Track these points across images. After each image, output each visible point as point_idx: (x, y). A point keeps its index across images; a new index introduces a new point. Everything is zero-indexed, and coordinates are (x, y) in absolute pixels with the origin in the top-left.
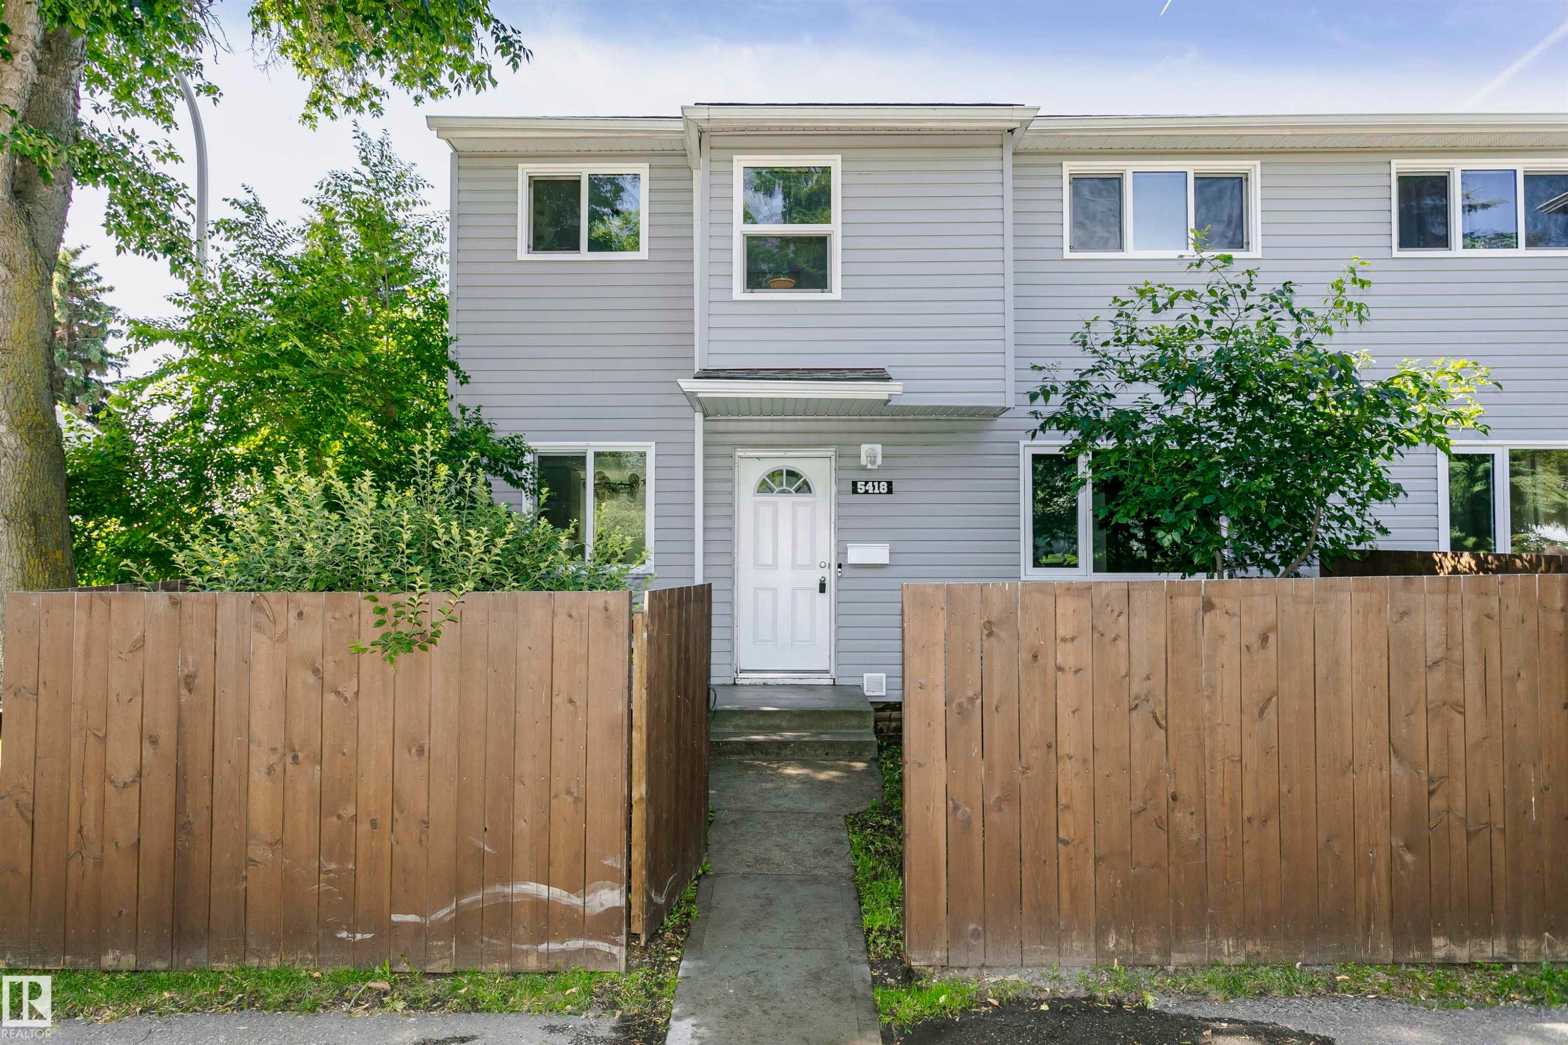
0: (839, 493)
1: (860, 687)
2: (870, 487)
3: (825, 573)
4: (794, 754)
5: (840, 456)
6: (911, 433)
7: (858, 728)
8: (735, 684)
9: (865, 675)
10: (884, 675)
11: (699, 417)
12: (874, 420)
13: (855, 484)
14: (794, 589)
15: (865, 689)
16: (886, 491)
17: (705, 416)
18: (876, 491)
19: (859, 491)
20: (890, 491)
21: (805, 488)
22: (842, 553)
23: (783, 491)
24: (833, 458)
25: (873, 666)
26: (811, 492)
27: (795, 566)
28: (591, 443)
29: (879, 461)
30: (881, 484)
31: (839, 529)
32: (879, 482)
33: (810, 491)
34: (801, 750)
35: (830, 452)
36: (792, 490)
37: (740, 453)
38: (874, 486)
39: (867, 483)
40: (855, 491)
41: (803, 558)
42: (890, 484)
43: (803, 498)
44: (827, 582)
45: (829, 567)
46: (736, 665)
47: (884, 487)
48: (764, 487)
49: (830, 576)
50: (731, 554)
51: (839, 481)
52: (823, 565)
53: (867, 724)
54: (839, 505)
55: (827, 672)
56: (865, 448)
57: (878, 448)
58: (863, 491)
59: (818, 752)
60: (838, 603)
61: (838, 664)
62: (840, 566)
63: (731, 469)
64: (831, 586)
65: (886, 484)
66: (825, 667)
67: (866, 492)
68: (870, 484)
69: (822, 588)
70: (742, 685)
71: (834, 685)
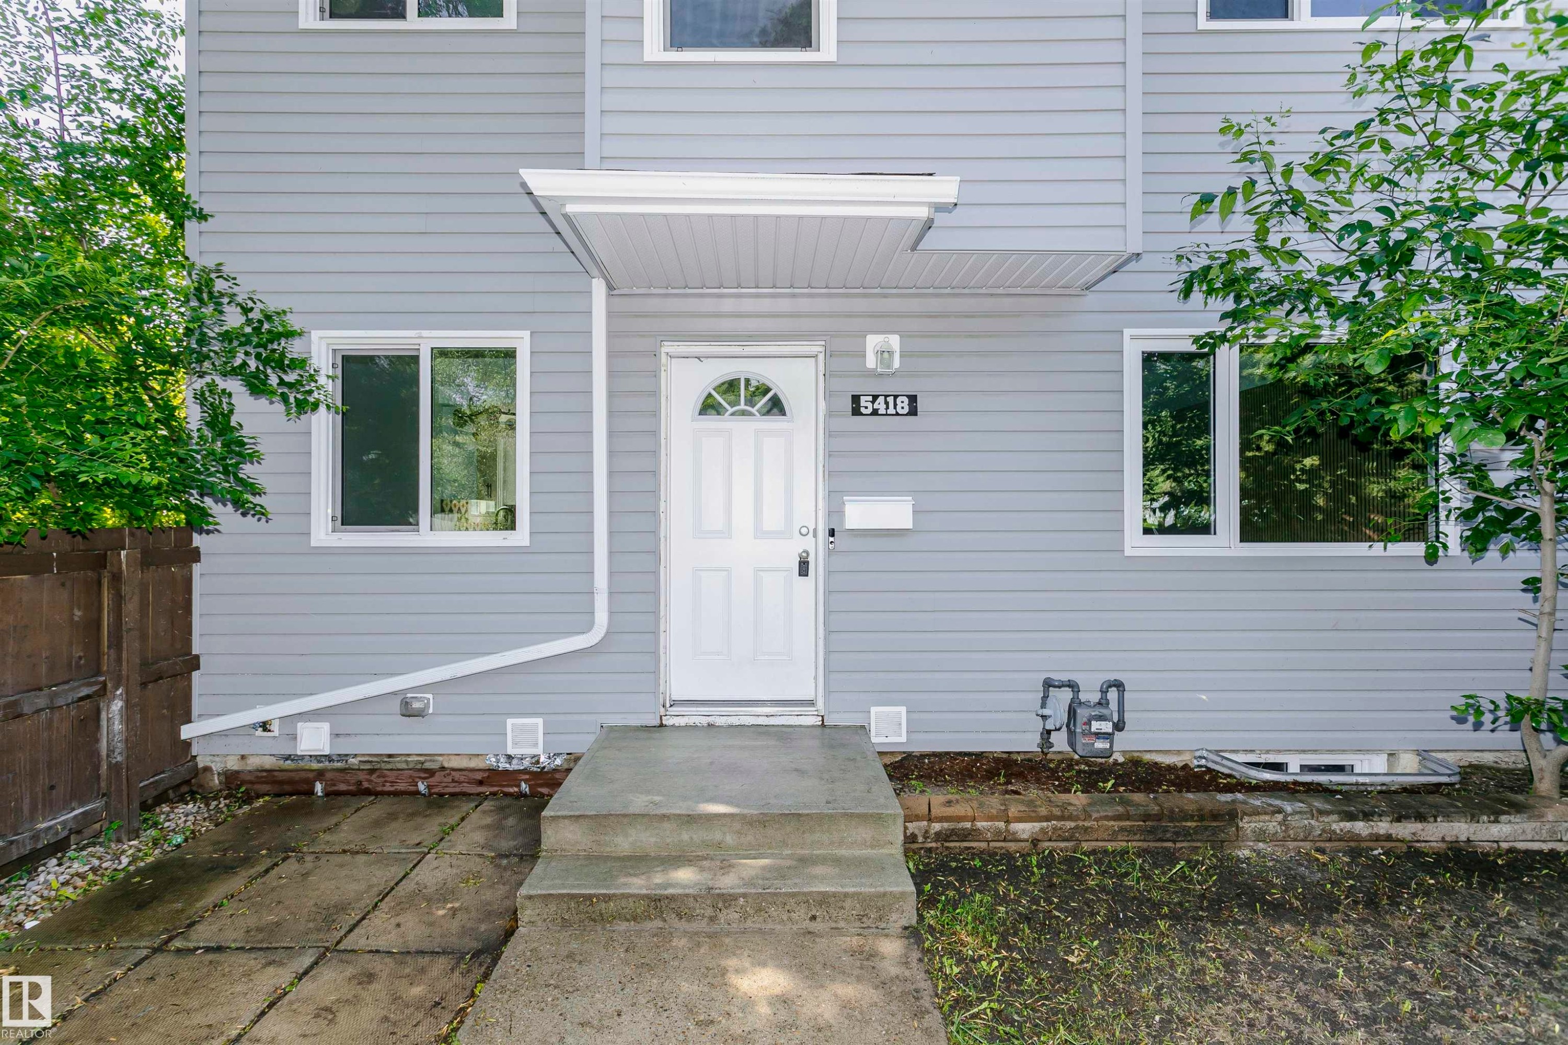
0: (830, 414)
1: (863, 729)
2: (880, 405)
3: (808, 544)
4: (745, 917)
5: (830, 354)
6: (948, 316)
7: (872, 847)
8: (661, 725)
9: (874, 710)
10: (903, 709)
11: (599, 287)
12: (885, 296)
13: (856, 399)
14: (758, 570)
15: (873, 733)
16: (906, 410)
17: (610, 287)
18: (891, 411)
19: (863, 410)
20: (913, 412)
21: (776, 406)
22: (835, 511)
23: (744, 413)
24: (821, 357)
25: (887, 697)
26: (784, 414)
27: (760, 533)
28: (425, 333)
29: (896, 364)
30: (899, 400)
31: (831, 474)
32: (896, 397)
33: (782, 412)
34: (759, 910)
35: (816, 348)
36: (754, 410)
37: (669, 348)
38: (887, 403)
39: (875, 398)
40: (856, 412)
41: (773, 519)
42: (913, 399)
43: (774, 423)
44: (811, 559)
45: (815, 536)
46: (664, 693)
47: (903, 405)
48: (709, 407)
49: (817, 548)
50: (655, 513)
51: (829, 394)
52: (804, 531)
53: (890, 838)
54: (830, 434)
55: (811, 703)
56: (873, 342)
57: (894, 341)
58: (869, 411)
59: (794, 916)
60: (828, 593)
61: (828, 692)
62: (832, 533)
63: (656, 375)
64: (817, 566)
65: (906, 400)
66: (810, 696)
67: (875, 412)
68: (881, 399)
69: (804, 568)
70: (673, 726)
71: (823, 725)
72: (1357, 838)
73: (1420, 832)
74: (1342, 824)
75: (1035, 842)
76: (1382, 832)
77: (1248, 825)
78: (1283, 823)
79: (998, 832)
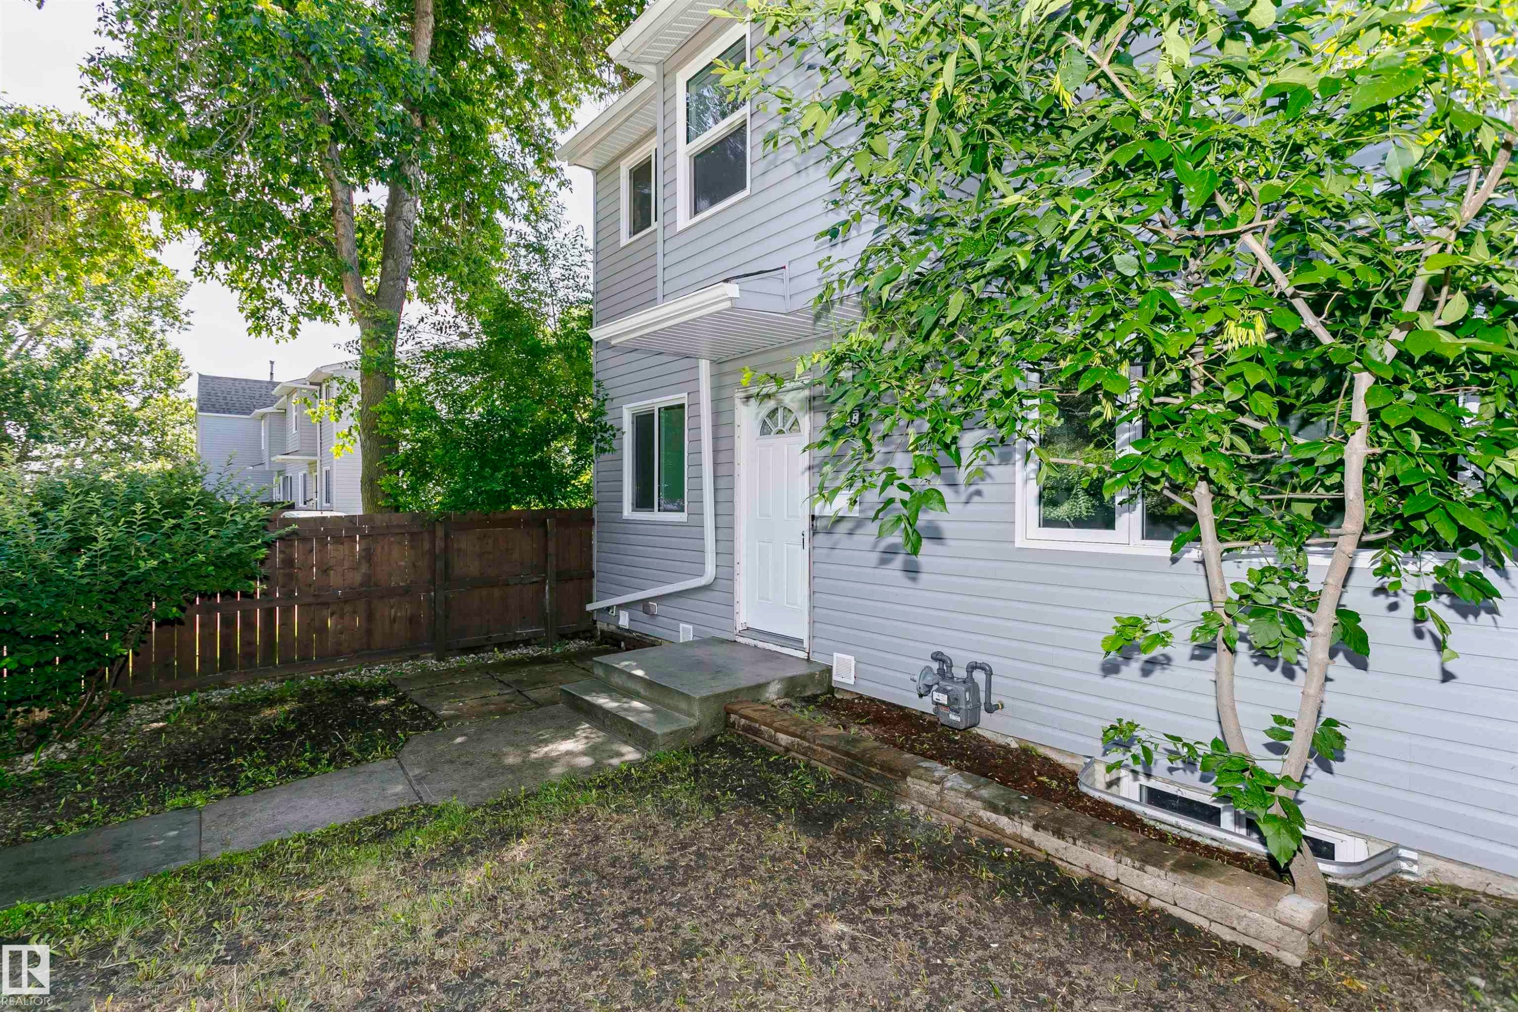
0: (814, 429)
1: (829, 668)
4: (612, 725)
8: (735, 641)
9: (835, 655)
10: (852, 659)
15: (834, 673)
23: (779, 432)
25: (845, 647)
26: (800, 430)
28: (655, 400)
31: (813, 473)
34: (615, 723)
37: (738, 393)
44: (805, 537)
46: (736, 620)
47: (856, 417)
49: (806, 530)
55: (802, 642)
59: (624, 731)
61: (812, 636)
62: (813, 518)
64: (807, 542)
69: (803, 543)
71: (808, 660)
72: (1000, 831)
73: (1062, 851)
74: (989, 814)
75: (787, 750)
76: (1025, 836)
77: (913, 784)
78: (940, 793)
79: (770, 736)
